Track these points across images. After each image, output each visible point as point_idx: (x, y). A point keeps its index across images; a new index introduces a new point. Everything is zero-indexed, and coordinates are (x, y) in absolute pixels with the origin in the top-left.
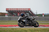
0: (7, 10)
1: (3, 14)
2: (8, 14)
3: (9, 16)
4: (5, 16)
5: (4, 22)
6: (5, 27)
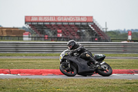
2: (30, 32)
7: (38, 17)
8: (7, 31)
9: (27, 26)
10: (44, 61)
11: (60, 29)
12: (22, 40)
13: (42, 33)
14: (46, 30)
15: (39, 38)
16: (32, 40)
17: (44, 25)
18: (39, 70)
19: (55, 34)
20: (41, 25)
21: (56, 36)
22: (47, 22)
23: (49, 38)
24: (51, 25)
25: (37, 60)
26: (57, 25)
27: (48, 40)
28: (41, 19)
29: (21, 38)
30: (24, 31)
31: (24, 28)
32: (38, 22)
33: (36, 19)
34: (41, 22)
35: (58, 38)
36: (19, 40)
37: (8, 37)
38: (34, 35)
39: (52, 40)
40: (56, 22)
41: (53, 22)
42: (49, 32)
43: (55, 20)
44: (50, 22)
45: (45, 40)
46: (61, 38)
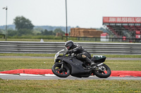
7: (116, 18)
8: (84, 32)
9: (105, 27)
10: (122, 63)
11: (139, 30)
12: (100, 41)
13: (120, 34)
14: (124, 31)
15: (116, 39)
16: (109, 41)
17: (122, 26)
18: (116, 71)
19: (133, 35)
20: (119, 26)
21: (134, 37)
22: (125, 23)
23: (127, 40)
24: (129, 26)
25: (114, 61)
26: (136, 27)
27: (126, 42)
28: (119, 20)
29: (98, 38)
30: (102, 32)
31: (101, 28)
32: (116, 23)
33: (114, 20)
34: (119, 23)
35: (136, 39)
36: (96, 41)
37: (85, 38)
38: (111, 37)
39: (130, 42)
40: (135, 23)
41: (131, 23)
42: (127, 33)
43: (133, 21)
44: (128, 23)
45: (123, 41)
46: (139, 39)
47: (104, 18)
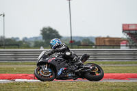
0: (125, 29)
1: (115, 42)
2: (128, 41)
3: (130, 47)
4: (119, 46)
5: (116, 65)
6: (120, 81)
47: (124, 25)
